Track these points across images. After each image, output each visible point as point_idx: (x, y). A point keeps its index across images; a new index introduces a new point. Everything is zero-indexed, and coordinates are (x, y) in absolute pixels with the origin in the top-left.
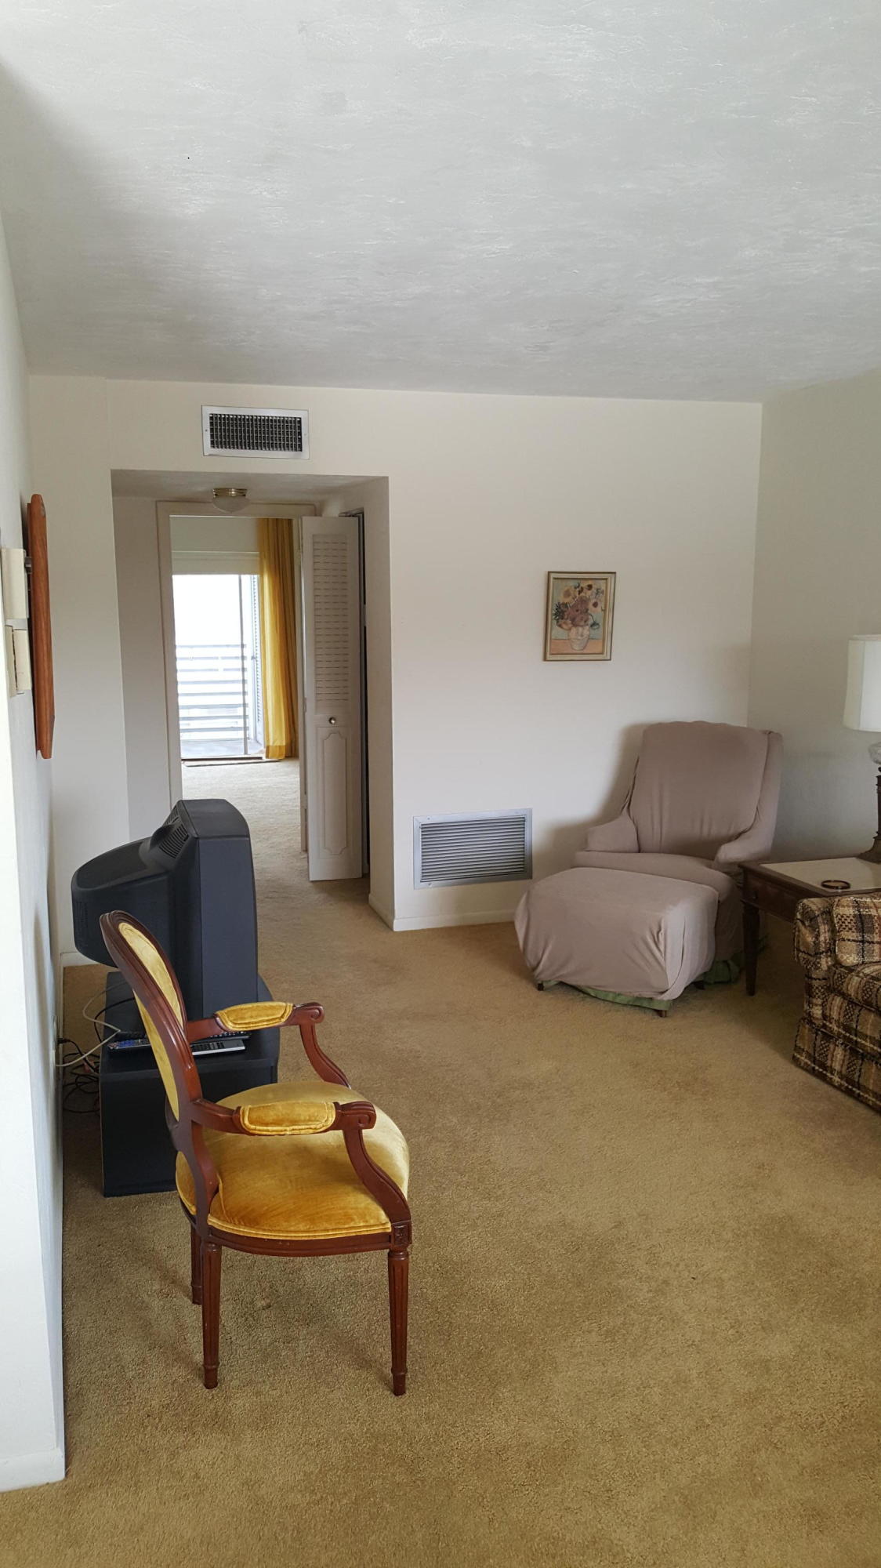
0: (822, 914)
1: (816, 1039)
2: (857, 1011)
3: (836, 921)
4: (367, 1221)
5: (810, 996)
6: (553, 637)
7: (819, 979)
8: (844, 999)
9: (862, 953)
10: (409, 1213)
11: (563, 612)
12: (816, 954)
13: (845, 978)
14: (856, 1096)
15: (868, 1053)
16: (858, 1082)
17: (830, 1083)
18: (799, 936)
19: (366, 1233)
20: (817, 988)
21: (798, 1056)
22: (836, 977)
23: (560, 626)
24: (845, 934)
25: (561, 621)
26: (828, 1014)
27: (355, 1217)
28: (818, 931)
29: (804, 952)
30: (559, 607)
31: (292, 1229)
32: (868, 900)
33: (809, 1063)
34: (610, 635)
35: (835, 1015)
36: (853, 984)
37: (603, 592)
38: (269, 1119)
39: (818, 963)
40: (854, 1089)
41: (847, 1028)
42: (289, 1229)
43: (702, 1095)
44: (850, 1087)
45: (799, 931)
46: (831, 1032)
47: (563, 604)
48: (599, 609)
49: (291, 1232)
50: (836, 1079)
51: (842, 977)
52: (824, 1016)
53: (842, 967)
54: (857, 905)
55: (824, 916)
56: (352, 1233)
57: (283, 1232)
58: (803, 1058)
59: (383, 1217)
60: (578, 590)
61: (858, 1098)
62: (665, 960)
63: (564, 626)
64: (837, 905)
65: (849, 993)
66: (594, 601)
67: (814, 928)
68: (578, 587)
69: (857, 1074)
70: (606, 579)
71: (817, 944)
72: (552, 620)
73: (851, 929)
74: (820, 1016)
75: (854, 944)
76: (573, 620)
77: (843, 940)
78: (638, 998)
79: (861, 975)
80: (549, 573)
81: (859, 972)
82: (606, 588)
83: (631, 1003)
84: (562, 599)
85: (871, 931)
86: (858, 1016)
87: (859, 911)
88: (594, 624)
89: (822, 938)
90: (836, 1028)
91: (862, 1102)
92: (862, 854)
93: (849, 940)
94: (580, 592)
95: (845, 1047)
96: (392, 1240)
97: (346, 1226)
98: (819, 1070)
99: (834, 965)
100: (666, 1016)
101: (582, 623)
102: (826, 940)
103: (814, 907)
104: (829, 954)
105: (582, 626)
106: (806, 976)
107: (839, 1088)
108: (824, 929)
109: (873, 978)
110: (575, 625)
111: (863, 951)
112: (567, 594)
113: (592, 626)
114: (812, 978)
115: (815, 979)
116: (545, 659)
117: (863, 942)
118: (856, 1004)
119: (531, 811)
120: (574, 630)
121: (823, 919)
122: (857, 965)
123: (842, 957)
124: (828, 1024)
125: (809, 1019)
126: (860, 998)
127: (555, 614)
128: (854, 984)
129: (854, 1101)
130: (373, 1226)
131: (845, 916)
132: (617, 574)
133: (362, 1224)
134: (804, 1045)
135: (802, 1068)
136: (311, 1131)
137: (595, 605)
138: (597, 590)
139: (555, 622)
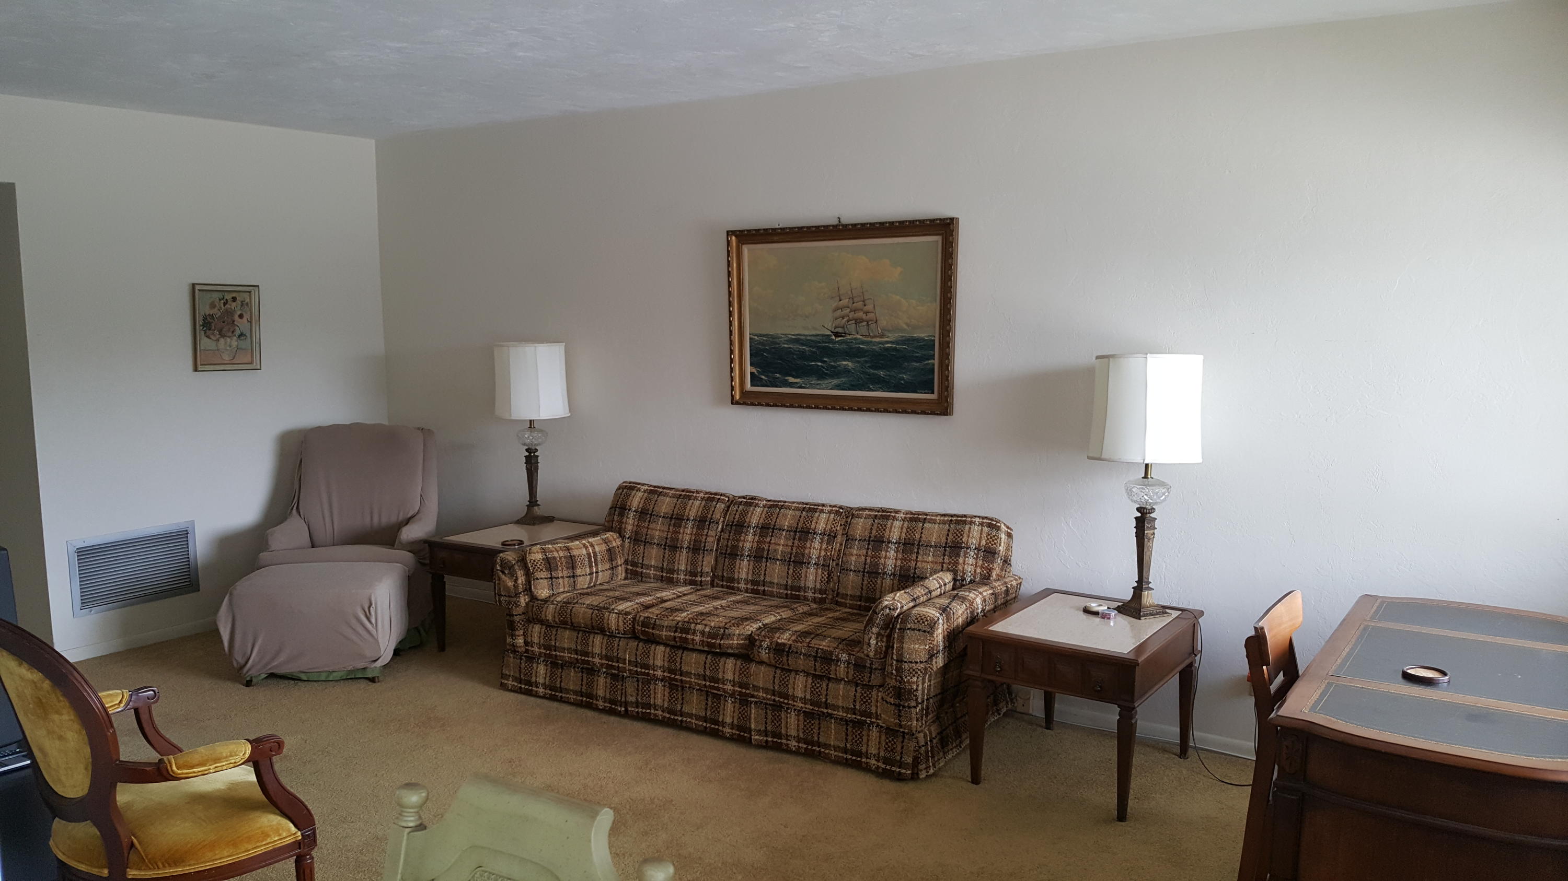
0: (517, 562)
1: (521, 663)
2: (554, 632)
3: (530, 566)
4: (280, 835)
5: (512, 631)
6: (202, 348)
7: (520, 615)
8: (542, 625)
9: (551, 587)
10: (313, 820)
11: (210, 323)
12: (516, 595)
13: (542, 608)
14: (559, 699)
15: (566, 662)
16: (560, 687)
17: (537, 696)
18: (499, 584)
19: (281, 845)
20: (518, 622)
21: (506, 682)
22: (535, 609)
23: (208, 337)
24: (538, 575)
25: (209, 332)
26: (529, 641)
27: (271, 833)
28: (516, 577)
29: (505, 596)
30: (205, 319)
31: (217, 857)
32: (550, 546)
33: (516, 684)
34: (258, 345)
35: (536, 640)
36: (549, 613)
37: (247, 304)
38: (195, 762)
39: (518, 602)
40: (557, 694)
41: (547, 647)
42: (214, 858)
43: (441, 727)
44: (553, 693)
45: (499, 579)
46: (534, 654)
47: (209, 315)
48: (245, 320)
49: (216, 860)
50: (541, 690)
51: (540, 608)
52: (526, 643)
53: (538, 600)
54: (544, 551)
55: (519, 564)
56: (270, 847)
57: (209, 862)
58: (510, 682)
59: (293, 829)
60: (222, 301)
61: (561, 700)
62: (377, 631)
63: (212, 337)
64: (529, 553)
65: (548, 618)
66: (239, 313)
67: (513, 575)
68: (223, 299)
69: (559, 681)
70: (250, 292)
71: (516, 587)
72: (200, 330)
73: (542, 570)
74: (522, 644)
75: (545, 581)
76: (220, 331)
77: (537, 579)
78: (350, 672)
79: (555, 602)
80: (194, 285)
81: (553, 601)
82: (250, 299)
83: (345, 678)
84: (208, 311)
85: (556, 569)
86: (556, 635)
87: (546, 555)
88: (241, 335)
89: (520, 581)
90: (537, 650)
91: (564, 702)
92: (518, 520)
93: (542, 579)
94: (225, 304)
95: (547, 662)
96: (302, 846)
97: (264, 843)
98: (526, 688)
99: (530, 601)
100: (379, 682)
101: (230, 334)
102: (522, 582)
103: (510, 558)
104: (526, 593)
105: (229, 337)
106: (507, 615)
107: (544, 697)
108: (520, 574)
109: (564, 603)
110: (222, 336)
111: (552, 585)
112: (213, 306)
113: (239, 336)
114: (513, 615)
115: (516, 615)
116: (196, 370)
117: (551, 578)
118: (553, 627)
119: (193, 522)
120: (222, 340)
121: (519, 567)
122: (550, 597)
123: (537, 593)
124: (530, 648)
125: (514, 649)
126: (557, 620)
127: (203, 325)
128: (551, 610)
129: (558, 703)
130: (286, 837)
131: (537, 561)
132: (260, 287)
133: (276, 839)
134: (510, 671)
135: (511, 691)
136: (232, 765)
137: (241, 316)
138: (242, 302)
139: (203, 333)
